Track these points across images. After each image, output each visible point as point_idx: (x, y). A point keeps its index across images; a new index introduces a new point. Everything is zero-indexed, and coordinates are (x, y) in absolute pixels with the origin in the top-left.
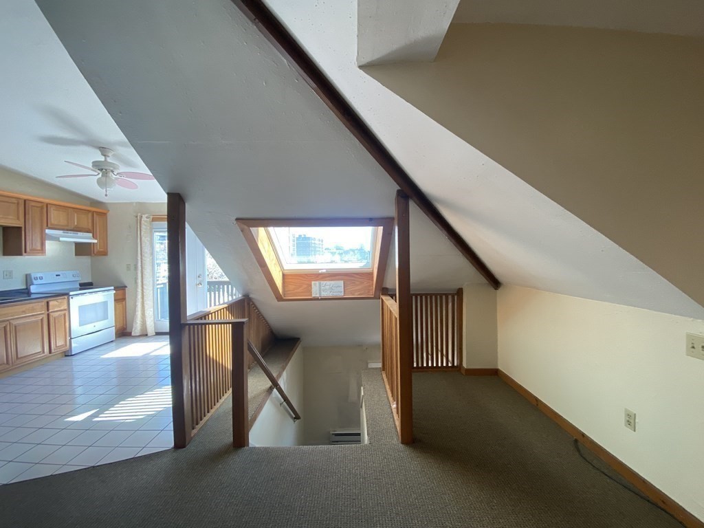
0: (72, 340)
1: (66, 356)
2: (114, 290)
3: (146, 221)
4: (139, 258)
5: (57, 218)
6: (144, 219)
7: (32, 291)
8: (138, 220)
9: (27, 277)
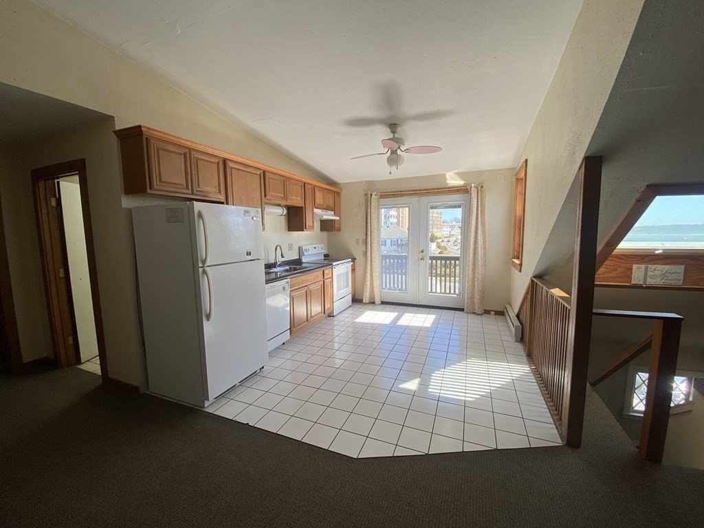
0: (334, 303)
1: (330, 316)
2: (351, 261)
3: (374, 199)
4: (369, 233)
5: (319, 198)
6: (373, 196)
7: (303, 261)
8: (367, 198)
9: (300, 249)
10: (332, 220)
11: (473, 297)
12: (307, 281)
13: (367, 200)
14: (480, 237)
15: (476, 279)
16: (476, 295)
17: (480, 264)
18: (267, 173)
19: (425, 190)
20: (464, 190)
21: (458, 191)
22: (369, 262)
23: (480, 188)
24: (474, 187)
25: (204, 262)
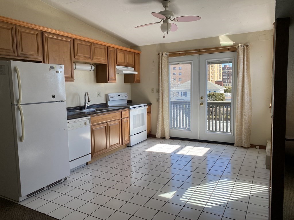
0: (131, 137)
1: (127, 147)
2: (147, 105)
3: (165, 57)
4: (161, 84)
5: (120, 57)
6: (164, 55)
7: (109, 105)
8: (160, 56)
9: (107, 96)
10: (132, 75)
11: (241, 134)
12: (106, 119)
13: (159, 58)
14: (246, 86)
15: (243, 120)
16: (244, 133)
17: (246, 107)
18: (76, 41)
19: (203, 49)
20: (233, 49)
21: (229, 49)
22: (161, 107)
23: (245, 47)
24: (241, 45)
25: (18, 101)
